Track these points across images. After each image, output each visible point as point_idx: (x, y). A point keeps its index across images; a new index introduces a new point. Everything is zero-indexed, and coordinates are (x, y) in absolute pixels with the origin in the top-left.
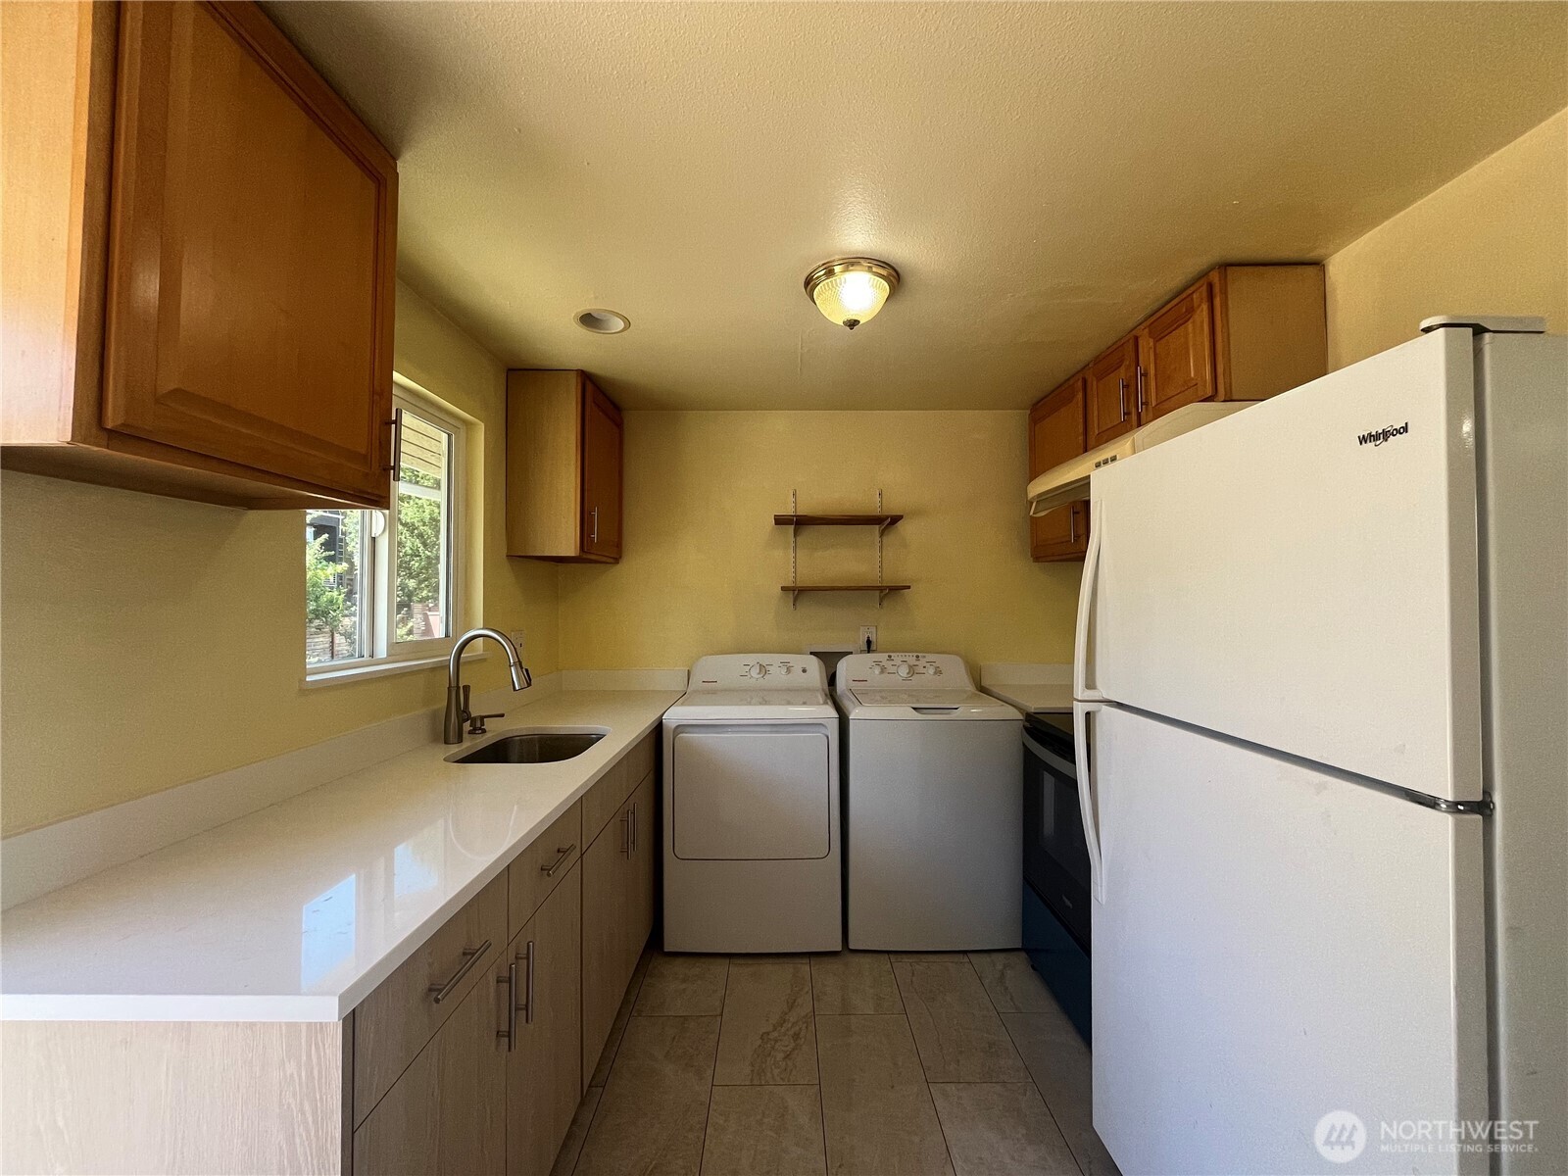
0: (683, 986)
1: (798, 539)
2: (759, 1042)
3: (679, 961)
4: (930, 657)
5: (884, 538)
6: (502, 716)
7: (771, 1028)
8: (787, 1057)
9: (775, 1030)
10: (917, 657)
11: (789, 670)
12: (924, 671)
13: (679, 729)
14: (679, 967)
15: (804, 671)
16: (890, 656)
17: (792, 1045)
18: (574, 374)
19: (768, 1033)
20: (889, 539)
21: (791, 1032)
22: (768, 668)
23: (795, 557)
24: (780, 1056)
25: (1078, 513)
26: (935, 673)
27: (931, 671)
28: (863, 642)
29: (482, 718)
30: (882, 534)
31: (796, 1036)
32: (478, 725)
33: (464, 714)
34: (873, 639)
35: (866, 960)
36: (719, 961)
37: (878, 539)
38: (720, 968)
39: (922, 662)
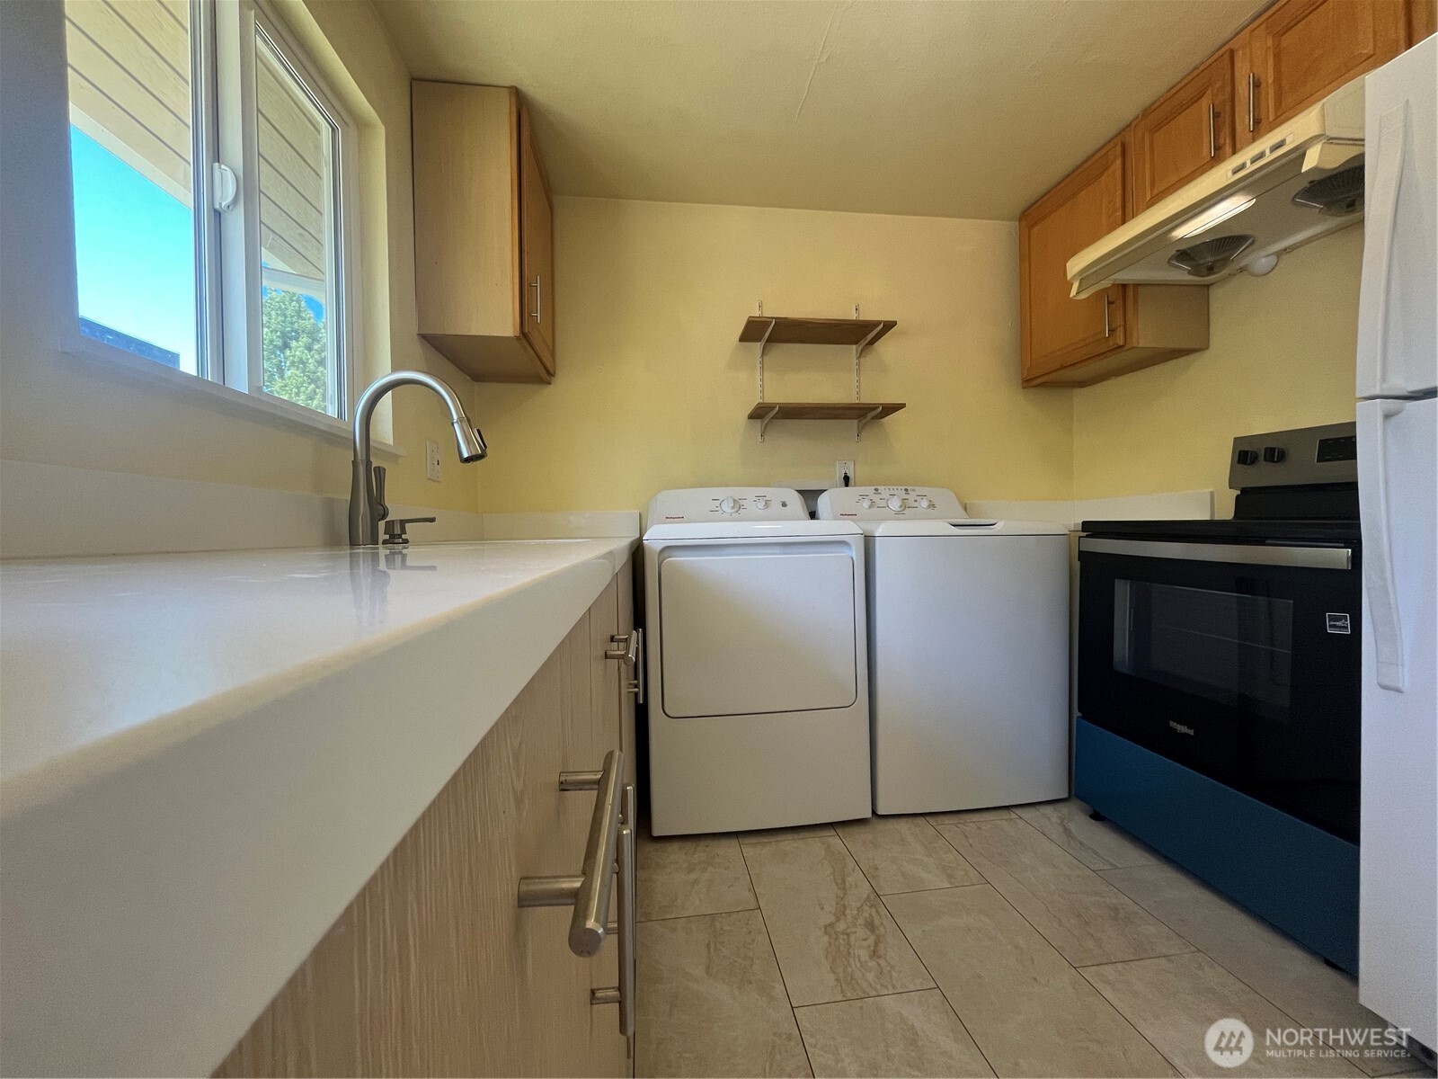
0: (693, 876)
1: (765, 358)
2: (826, 938)
3: (675, 846)
4: (920, 490)
5: (862, 360)
6: (432, 520)
7: (833, 919)
8: (874, 954)
9: (838, 919)
10: (906, 490)
11: (767, 504)
12: (916, 504)
13: (666, 554)
14: (674, 852)
15: (784, 505)
16: (876, 490)
17: (872, 938)
18: (505, 92)
19: (832, 925)
20: (868, 360)
21: (861, 921)
22: (742, 502)
23: (762, 380)
24: (864, 954)
25: (1113, 303)
26: (929, 506)
27: (925, 504)
28: (839, 476)
29: (403, 522)
30: (861, 355)
31: (870, 926)
32: (397, 530)
33: (378, 510)
34: (851, 475)
35: (903, 826)
36: (725, 842)
37: (855, 361)
38: (730, 849)
39: (912, 496)
